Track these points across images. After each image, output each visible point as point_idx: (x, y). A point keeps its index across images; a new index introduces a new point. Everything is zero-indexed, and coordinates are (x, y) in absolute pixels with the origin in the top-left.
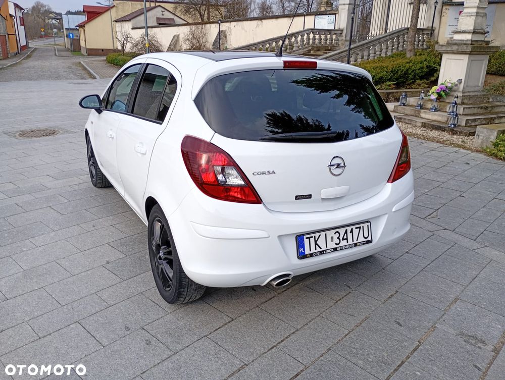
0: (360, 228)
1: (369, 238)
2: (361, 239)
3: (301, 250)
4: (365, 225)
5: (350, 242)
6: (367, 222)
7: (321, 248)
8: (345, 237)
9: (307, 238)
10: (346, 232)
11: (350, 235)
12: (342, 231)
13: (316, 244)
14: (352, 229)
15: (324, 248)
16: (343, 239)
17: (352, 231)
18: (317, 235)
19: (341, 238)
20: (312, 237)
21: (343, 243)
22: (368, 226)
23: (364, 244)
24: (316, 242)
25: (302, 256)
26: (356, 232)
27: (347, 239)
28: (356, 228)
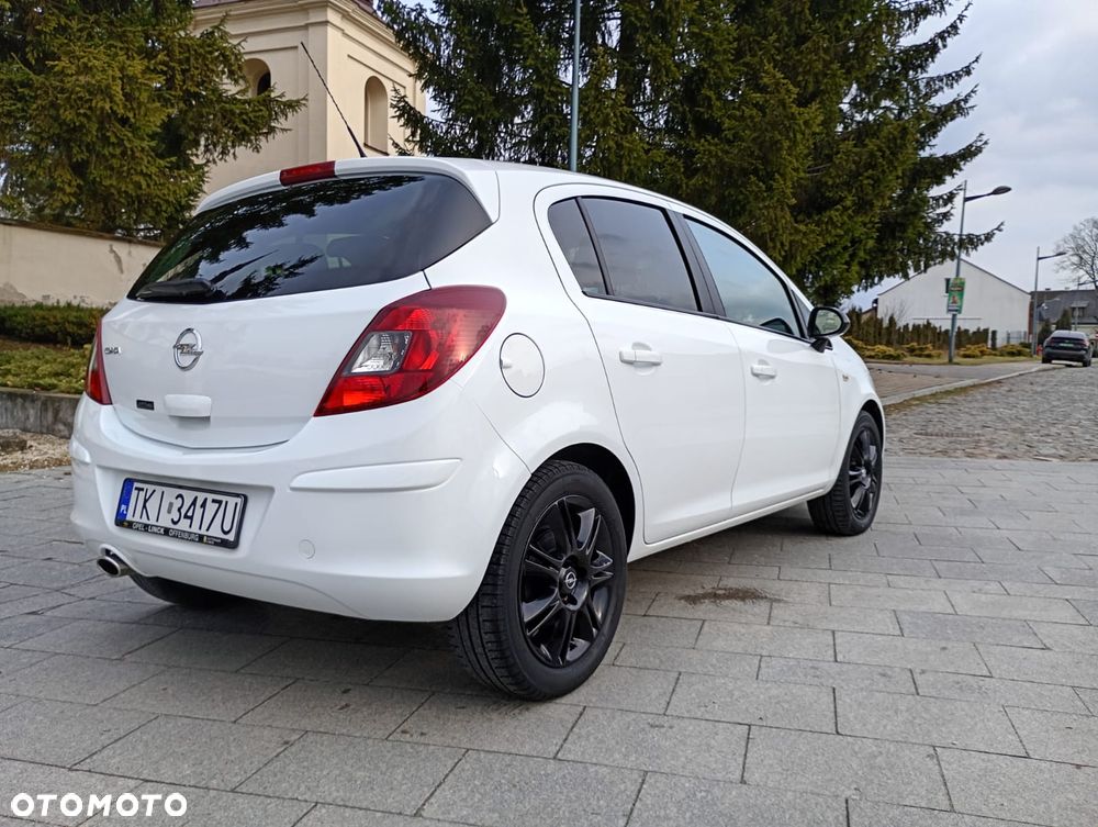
0: (220, 502)
1: (231, 537)
2: (215, 532)
3: (123, 507)
4: (232, 501)
5: (195, 529)
6: (238, 495)
7: (148, 518)
8: (190, 514)
9: (136, 489)
10: (194, 503)
11: (199, 511)
12: (189, 496)
13: (144, 506)
14: (206, 499)
15: (152, 521)
16: (186, 517)
17: (203, 505)
18: (151, 488)
19: (183, 511)
20: (143, 489)
21: (184, 525)
22: (236, 504)
23: (216, 544)
24: (146, 501)
25: (121, 521)
26: (211, 507)
27: (191, 518)
28: (214, 501)
